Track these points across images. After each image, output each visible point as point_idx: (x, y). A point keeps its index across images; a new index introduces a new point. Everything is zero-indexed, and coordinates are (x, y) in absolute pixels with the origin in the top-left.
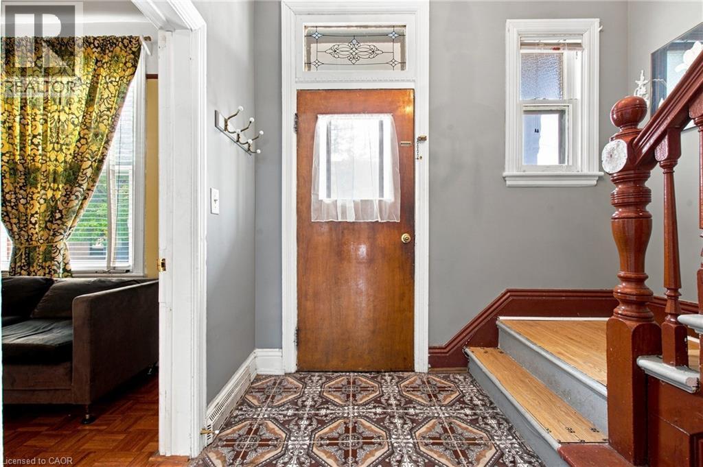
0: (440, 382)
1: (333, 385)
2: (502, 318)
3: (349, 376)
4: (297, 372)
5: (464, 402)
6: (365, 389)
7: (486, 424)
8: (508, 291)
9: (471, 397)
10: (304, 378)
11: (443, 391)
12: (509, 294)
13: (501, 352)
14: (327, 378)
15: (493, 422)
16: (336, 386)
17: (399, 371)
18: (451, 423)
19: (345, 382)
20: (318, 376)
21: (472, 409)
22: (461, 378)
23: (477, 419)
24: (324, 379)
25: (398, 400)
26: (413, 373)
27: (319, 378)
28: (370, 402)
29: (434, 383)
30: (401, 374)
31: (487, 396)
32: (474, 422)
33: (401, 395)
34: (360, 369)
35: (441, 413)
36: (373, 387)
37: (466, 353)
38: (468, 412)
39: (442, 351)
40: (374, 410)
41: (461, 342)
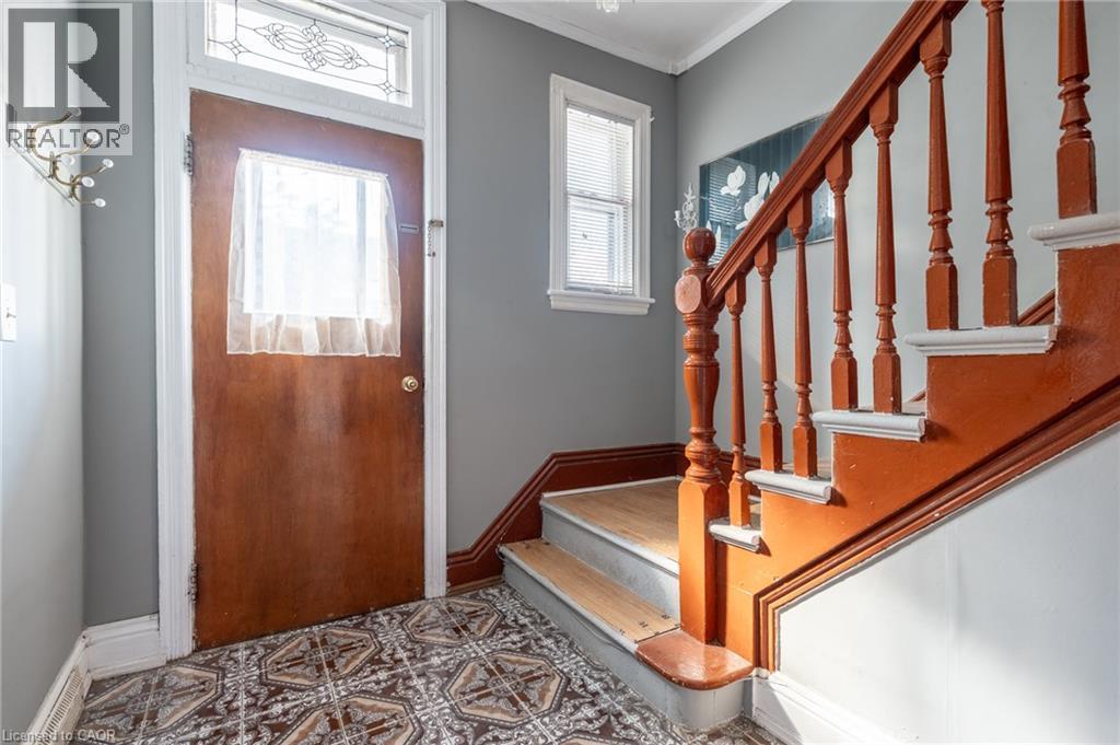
0: (467, 605)
1: (282, 656)
2: (546, 495)
3: (311, 632)
4: (194, 651)
5: (507, 626)
6: (348, 648)
7: (542, 647)
8: (554, 456)
9: (515, 617)
10: (215, 660)
11: (475, 617)
12: (554, 461)
13: (547, 544)
14: (266, 647)
15: (549, 642)
16: (290, 656)
17: (399, 604)
18: (496, 661)
19: (306, 646)
20: (246, 649)
21: (520, 632)
22: (495, 591)
23: (529, 643)
24: (261, 651)
25: (410, 650)
26: (423, 602)
27: (248, 652)
28: (364, 666)
29: (459, 608)
30: (403, 607)
31: (534, 610)
32: (525, 650)
33: (411, 641)
34: (331, 615)
35: (479, 650)
36: (361, 641)
37: (501, 554)
38: (516, 637)
39: (466, 557)
40: (374, 678)
41: (494, 539)
